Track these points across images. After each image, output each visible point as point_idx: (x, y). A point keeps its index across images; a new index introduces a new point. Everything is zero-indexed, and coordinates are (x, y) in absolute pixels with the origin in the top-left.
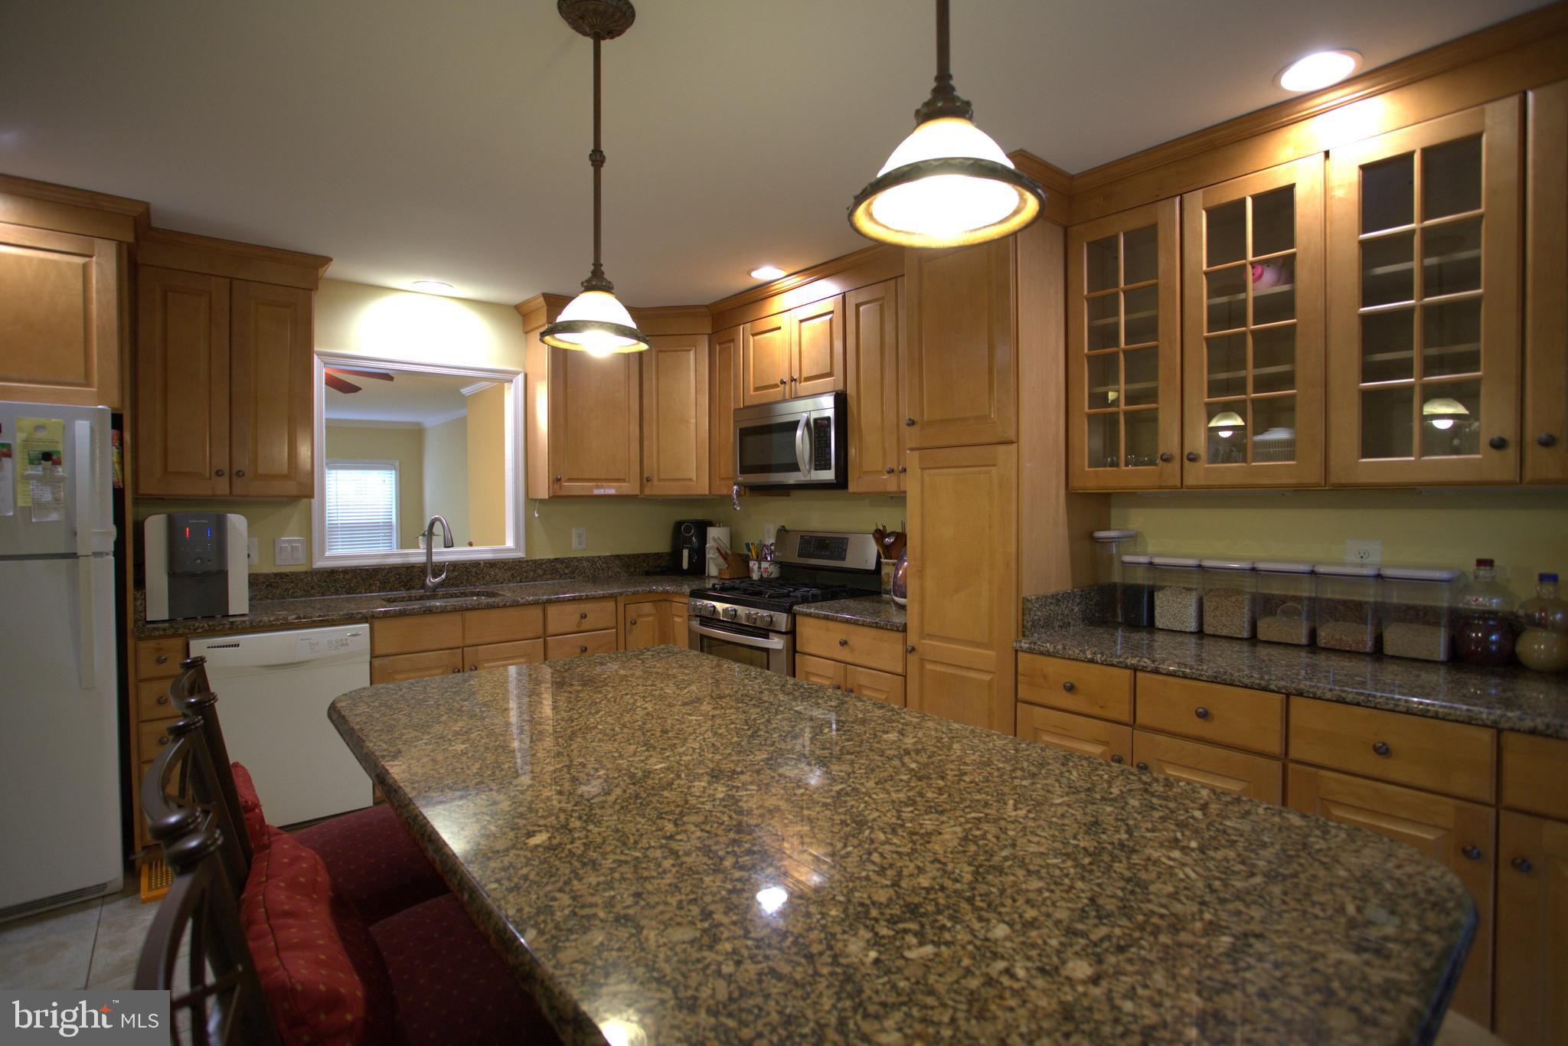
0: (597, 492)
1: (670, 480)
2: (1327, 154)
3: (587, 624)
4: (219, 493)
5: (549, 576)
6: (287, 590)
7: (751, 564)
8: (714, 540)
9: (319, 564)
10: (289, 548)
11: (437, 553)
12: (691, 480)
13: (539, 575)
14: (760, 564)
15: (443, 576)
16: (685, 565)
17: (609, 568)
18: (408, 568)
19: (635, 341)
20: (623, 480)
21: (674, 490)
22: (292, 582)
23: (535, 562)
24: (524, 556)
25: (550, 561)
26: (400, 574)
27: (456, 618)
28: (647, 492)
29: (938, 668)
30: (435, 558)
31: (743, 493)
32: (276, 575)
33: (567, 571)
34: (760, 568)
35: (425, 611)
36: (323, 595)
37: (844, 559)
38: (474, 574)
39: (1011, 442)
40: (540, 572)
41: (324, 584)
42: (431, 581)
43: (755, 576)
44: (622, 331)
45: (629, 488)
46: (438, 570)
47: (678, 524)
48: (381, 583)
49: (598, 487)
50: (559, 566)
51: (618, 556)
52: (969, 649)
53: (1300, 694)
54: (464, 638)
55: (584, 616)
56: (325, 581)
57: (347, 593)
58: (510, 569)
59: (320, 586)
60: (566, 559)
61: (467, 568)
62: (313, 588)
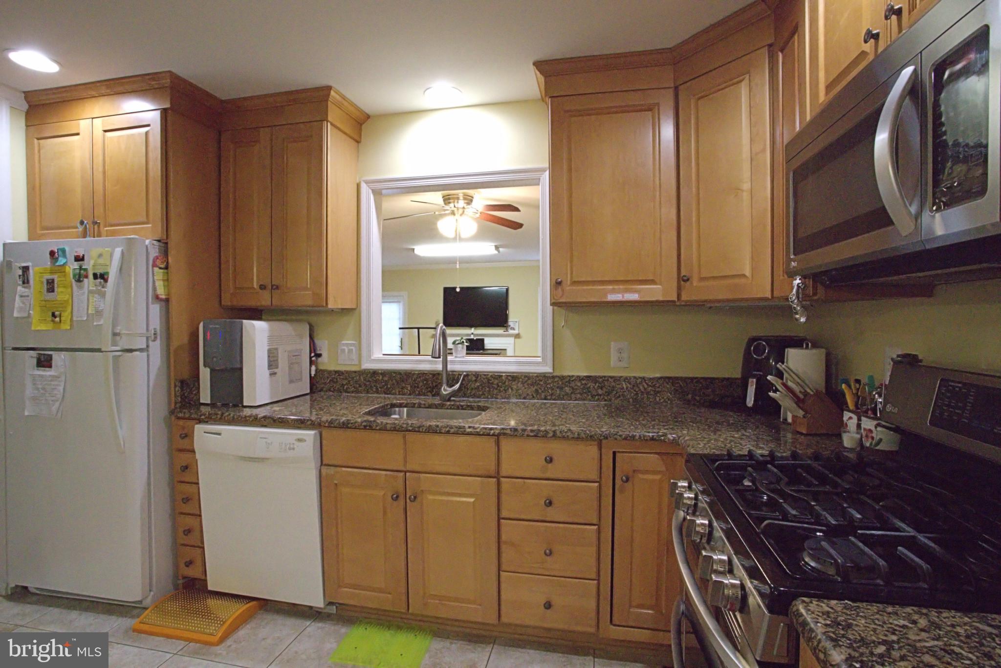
0: (612, 297)
1: (714, 278)
3: (552, 471)
4: (264, 303)
5: (579, 396)
6: (343, 385)
9: (367, 365)
10: (346, 351)
11: (452, 362)
12: (744, 276)
13: (567, 394)
14: (859, 420)
15: (457, 386)
16: (750, 401)
17: (656, 393)
18: (434, 375)
20: (652, 282)
21: (720, 292)
22: (346, 379)
23: (562, 378)
24: (550, 370)
25: (580, 379)
26: (426, 380)
27: (398, 438)
28: (684, 297)
30: (450, 367)
32: (336, 372)
33: (600, 392)
34: (859, 426)
35: (365, 426)
36: (368, 392)
38: (495, 386)
40: (567, 389)
41: (368, 383)
42: (446, 390)
43: (848, 440)
45: (655, 292)
46: (452, 378)
48: (411, 387)
49: (613, 291)
50: (591, 385)
51: (669, 378)
55: (550, 460)
56: (369, 381)
57: (386, 393)
58: (532, 385)
59: (365, 384)
60: (601, 377)
61: (489, 380)
62: (360, 386)
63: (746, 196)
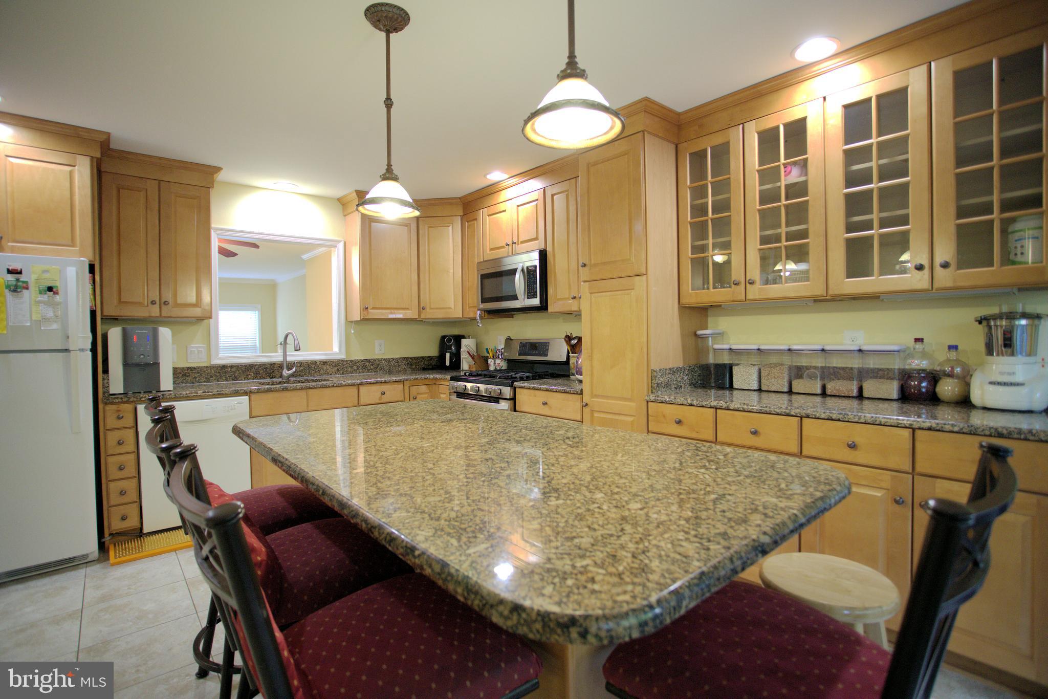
0: (391, 316)
1: (437, 308)
2: (825, 98)
3: (385, 398)
4: (153, 315)
5: (361, 370)
6: (195, 378)
7: (489, 361)
8: (466, 346)
9: (216, 361)
10: (196, 352)
11: (289, 355)
12: (450, 308)
13: (355, 370)
14: (495, 361)
15: (294, 370)
16: (448, 363)
17: (399, 366)
18: (271, 365)
19: (412, 210)
20: (408, 309)
21: (440, 315)
22: (198, 373)
23: (351, 361)
24: (345, 357)
25: (362, 361)
26: (266, 369)
27: (303, 394)
28: (423, 316)
29: (602, 415)
30: (289, 359)
31: (483, 315)
32: (188, 368)
33: (372, 367)
34: (495, 363)
35: (283, 389)
36: (218, 381)
37: (546, 355)
38: (313, 369)
39: (643, 275)
40: (355, 367)
41: (218, 374)
42: (286, 373)
43: (492, 368)
44: (404, 203)
45: (412, 314)
46: (290, 366)
47: (443, 337)
48: (254, 374)
49: (391, 313)
50: (367, 364)
51: (405, 358)
52: (621, 402)
53: (808, 417)
54: (308, 406)
55: (383, 393)
56: (219, 373)
57: (233, 380)
58: (335, 366)
59: (216, 375)
60: (372, 359)
61: (309, 365)
62: (211, 377)
63: (451, 275)
